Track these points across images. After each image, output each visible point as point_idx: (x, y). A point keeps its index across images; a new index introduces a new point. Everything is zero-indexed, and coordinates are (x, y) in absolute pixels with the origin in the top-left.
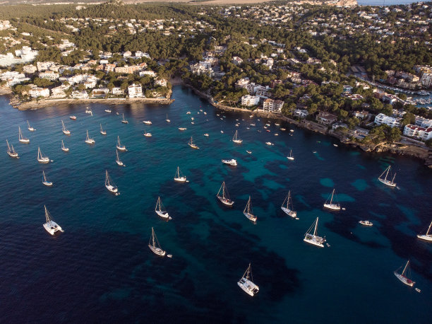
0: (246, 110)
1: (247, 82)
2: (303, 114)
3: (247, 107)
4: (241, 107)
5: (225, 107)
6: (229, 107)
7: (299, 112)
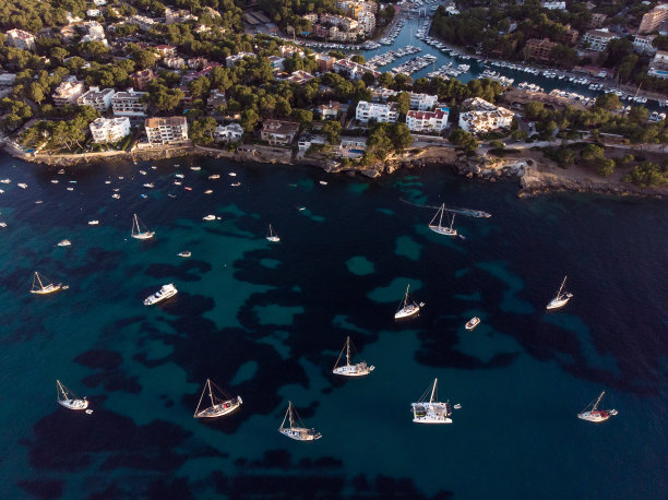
0: (112, 152)
1: (79, 87)
2: (234, 134)
3: (112, 146)
4: (97, 149)
5: (59, 159)
6: (68, 156)
7: (224, 131)
